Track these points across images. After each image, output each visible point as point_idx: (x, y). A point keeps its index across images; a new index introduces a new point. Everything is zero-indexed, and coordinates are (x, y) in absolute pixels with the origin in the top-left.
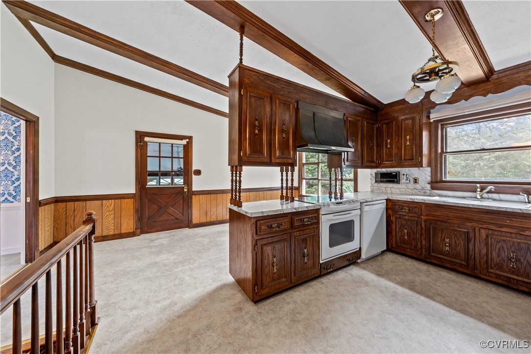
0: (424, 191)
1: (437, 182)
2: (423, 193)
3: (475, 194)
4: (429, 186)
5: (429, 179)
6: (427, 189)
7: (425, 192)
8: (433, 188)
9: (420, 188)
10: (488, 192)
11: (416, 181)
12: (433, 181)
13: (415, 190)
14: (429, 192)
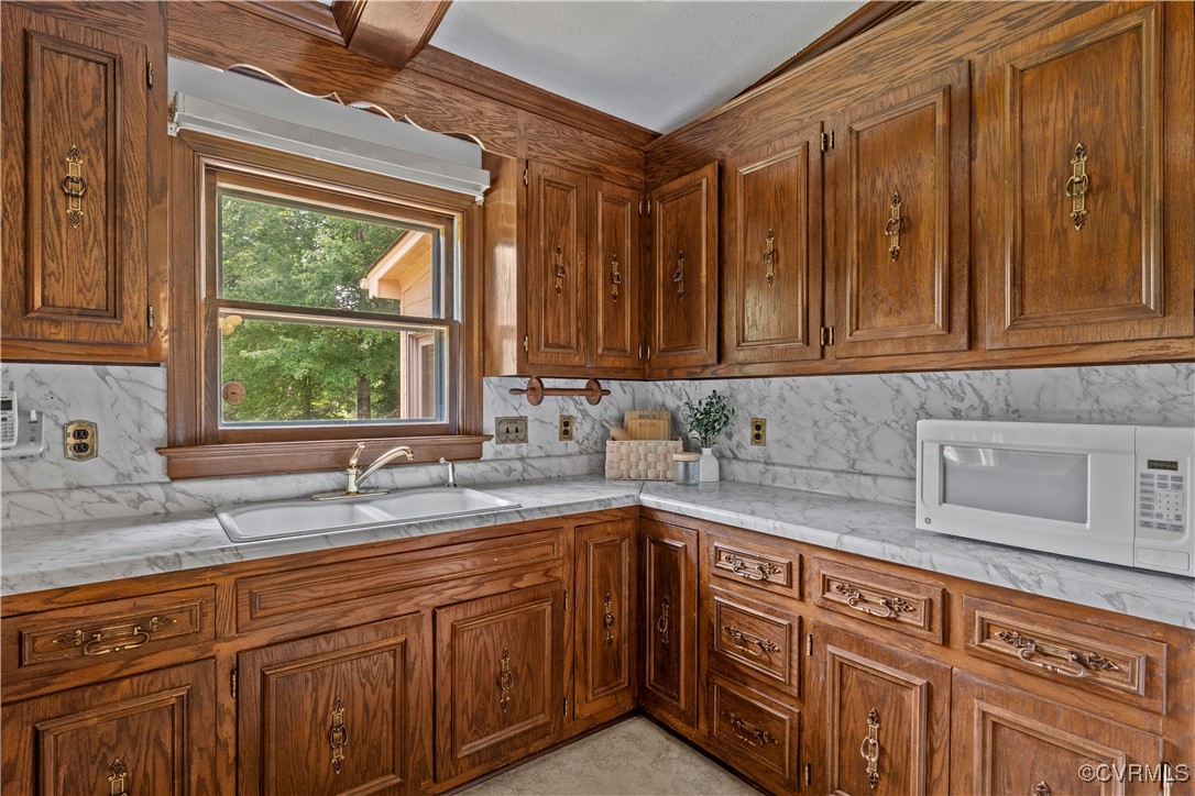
0: (132, 493)
1: (194, 442)
2: (130, 502)
3: (338, 476)
4: (155, 464)
5: (158, 427)
6: (146, 478)
7: (141, 499)
8: (175, 474)
9: (108, 477)
10: (388, 466)
11: (82, 442)
12: (180, 436)
13: (77, 496)
14: (157, 493)
